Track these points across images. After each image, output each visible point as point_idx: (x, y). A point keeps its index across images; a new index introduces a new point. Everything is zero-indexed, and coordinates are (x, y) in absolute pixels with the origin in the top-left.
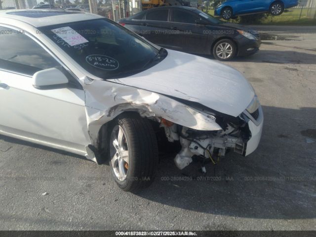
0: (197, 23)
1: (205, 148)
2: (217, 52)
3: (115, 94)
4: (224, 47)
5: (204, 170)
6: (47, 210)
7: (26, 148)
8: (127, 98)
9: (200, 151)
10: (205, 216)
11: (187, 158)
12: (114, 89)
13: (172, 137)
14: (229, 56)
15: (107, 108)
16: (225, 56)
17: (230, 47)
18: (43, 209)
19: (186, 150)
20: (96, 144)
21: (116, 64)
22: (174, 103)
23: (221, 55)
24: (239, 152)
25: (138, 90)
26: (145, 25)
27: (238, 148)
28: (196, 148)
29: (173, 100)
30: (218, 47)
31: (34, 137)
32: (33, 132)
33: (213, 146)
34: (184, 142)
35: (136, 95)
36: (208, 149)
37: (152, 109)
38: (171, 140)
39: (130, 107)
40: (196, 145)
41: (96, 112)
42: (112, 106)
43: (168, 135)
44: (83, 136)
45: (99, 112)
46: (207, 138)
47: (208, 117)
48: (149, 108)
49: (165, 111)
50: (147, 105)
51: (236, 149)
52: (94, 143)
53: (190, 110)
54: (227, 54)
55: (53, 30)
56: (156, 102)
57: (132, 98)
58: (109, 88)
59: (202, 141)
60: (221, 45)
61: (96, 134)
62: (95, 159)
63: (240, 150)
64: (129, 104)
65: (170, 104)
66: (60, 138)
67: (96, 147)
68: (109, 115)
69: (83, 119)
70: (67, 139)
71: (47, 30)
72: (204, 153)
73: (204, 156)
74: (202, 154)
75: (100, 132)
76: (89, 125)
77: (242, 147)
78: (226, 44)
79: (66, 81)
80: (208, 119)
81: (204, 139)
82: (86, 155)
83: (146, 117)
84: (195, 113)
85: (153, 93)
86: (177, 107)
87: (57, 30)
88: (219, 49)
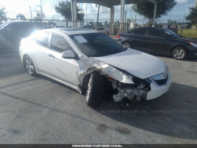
0: (163, 37)
1: (129, 93)
2: (174, 54)
3: (91, 63)
4: (179, 51)
5: (128, 105)
6: (56, 107)
7: (57, 85)
8: (95, 65)
9: (126, 95)
10: (119, 123)
11: (119, 97)
12: (91, 61)
13: (115, 86)
14: (182, 57)
15: (87, 68)
16: (180, 57)
17: (183, 52)
18: (55, 106)
19: (120, 93)
20: (82, 85)
21: (96, 52)
22: (114, 69)
23: (177, 56)
24: (144, 98)
25: (101, 62)
26: (132, 37)
27: (144, 95)
28: (124, 93)
29: (114, 68)
30: (175, 51)
31: (60, 80)
32: (60, 77)
33: (133, 94)
34: (119, 89)
35: (99, 64)
36: (130, 94)
37: (104, 71)
38: (114, 88)
39: (96, 69)
40: (124, 91)
41: (83, 70)
42: (89, 68)
43: (113, 85)
44: (77, 80)
45: (84, 70)
46: (130, 89)
47: (129, 77)
48: (103, 70)
49: (109, 72)
50: (102, 68)
51: (143, 96)
52: (81, 84)
53: (121, 73)
54: (181, 56)
55: (74, 37)
56: (106, 68)
57: (98, 65)
58: (89, 60)
59: (127, 90)
60: (177, 50)
61: (82, 81)
62: (80, 92)
63: (145, 97)
64: (95, 68)
65: (112, 69)
66: (69, 81)
67: (82, 86)
68: (87, 72)
69: (78, 73)
70: (71, 81)
71: (72, 37)
72: (128, 96)
73: (128, 97)
74: (127, 96)
75: (84, 79)
76: (80, 75)
77: (145, 95)
78: (181, 49)
79: (74, 56)
80: (129, 78)
81: (128, 89)
82: (78, 90)
83: (102, 75)
84: (123, 75)
85: (106, 64)
86: (115, 71)
87: (76, 36)
88: (176, 53)
